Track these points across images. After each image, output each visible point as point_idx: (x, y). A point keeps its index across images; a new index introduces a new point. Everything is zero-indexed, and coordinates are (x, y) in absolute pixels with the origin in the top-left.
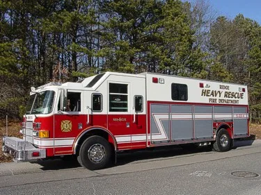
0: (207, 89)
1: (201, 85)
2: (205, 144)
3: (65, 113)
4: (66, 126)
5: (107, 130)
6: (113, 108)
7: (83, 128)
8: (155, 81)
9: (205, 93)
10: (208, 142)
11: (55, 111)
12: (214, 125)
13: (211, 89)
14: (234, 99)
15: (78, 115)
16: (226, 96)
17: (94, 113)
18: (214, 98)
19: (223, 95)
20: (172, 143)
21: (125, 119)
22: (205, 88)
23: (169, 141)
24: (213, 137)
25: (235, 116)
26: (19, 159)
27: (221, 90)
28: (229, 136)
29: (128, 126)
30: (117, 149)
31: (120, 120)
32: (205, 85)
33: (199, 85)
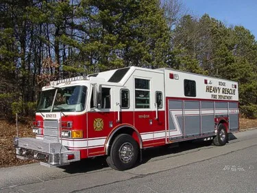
0: (210, 85)
1: (206, 82)
2: (209, 139)
3: (97, 110)
4: (98, 124)
5: (134, 127)
6: (138, 104)
7: (114, 126)
8: (172, 76)
9: (208, 89)
10: (210, 137)
11: (88, 109)
12: (216, 119)
13: (213, 85)
14: (228, 95)
15: (109, 113)
16: (223, 92)
17: (123, 110)
18: (215, 94)
19: (221, 91)
20: (185, 139)
21: (148, 116)
22: (208, 85)
23: (183, 137)
24: (214, 132)
25: (230, 111)
26: (53, 163)
27: (220, 87)
28: (226, 131)
29: (151, 123)
30: (143, 147)
31: (144, 116)
32: (208, 82)
33: (204, 81)
